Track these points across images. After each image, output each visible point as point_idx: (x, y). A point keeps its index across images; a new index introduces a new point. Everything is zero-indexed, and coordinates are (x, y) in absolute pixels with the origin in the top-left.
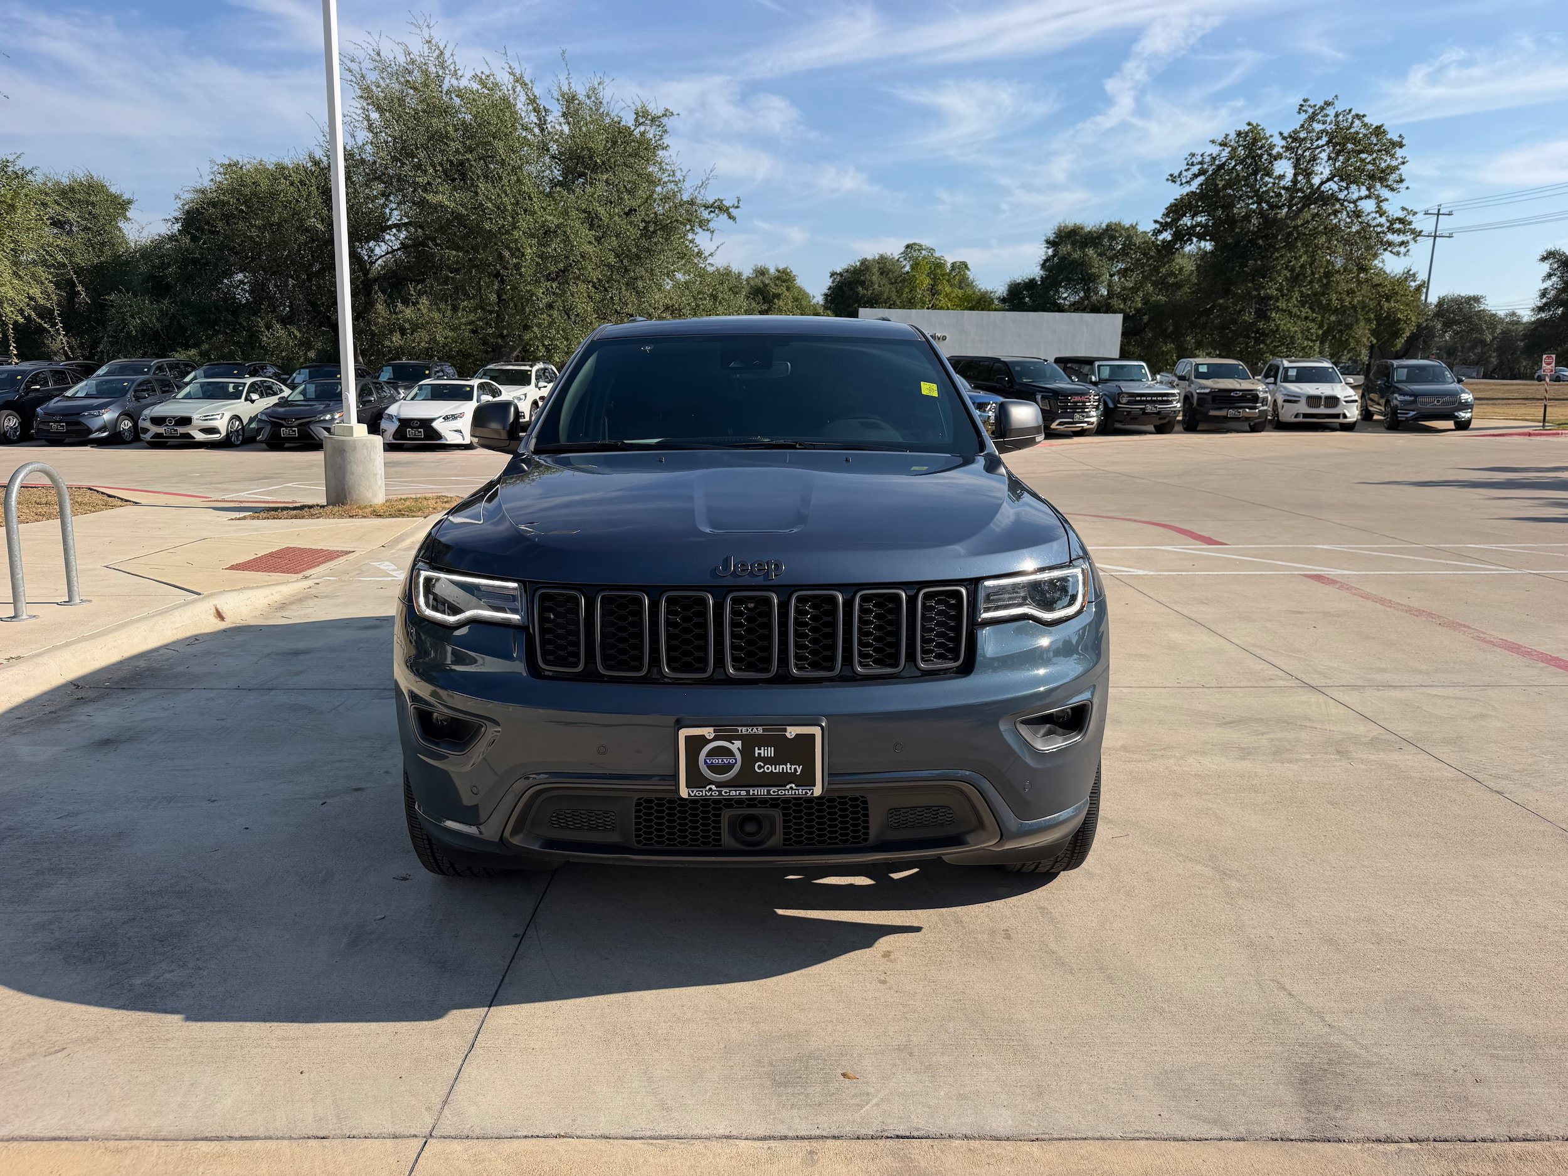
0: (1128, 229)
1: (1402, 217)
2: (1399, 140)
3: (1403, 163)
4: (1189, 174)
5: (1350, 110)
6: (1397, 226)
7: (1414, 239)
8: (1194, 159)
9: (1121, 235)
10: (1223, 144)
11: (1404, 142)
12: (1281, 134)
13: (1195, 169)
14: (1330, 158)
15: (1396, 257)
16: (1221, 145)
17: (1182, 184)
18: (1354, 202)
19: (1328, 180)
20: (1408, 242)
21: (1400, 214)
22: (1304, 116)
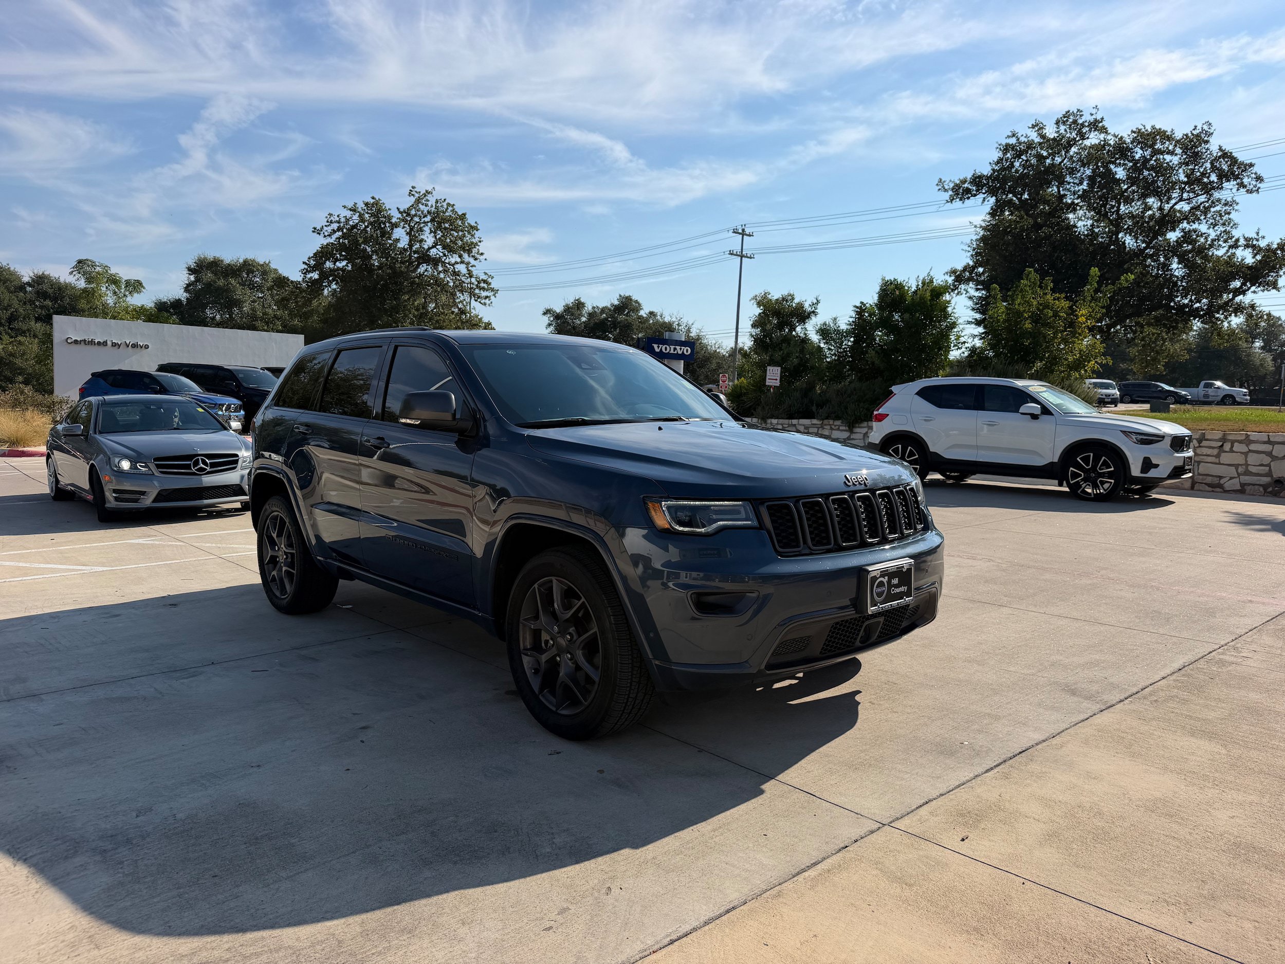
0: (263, 265)
1: (485, 279)
2: (475, 225)
3: (480, 242)
4: (329, 229)
5: (445, 200)
6: (482, 285)
7: (494, 295)
8: (332, 218)
9: (258, 270)
10: (354, 210)
11: (479, 227)
12: (398, 209)
13: (335, 226)
14: (431, 232)
15: (484, 306)
16: (350, 210)
17: (325, 236)
18: (453, 265)
19: (433, 247)
20: (490, 297)
21: (485, 277)
22: (413, 199)
